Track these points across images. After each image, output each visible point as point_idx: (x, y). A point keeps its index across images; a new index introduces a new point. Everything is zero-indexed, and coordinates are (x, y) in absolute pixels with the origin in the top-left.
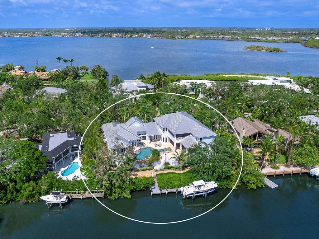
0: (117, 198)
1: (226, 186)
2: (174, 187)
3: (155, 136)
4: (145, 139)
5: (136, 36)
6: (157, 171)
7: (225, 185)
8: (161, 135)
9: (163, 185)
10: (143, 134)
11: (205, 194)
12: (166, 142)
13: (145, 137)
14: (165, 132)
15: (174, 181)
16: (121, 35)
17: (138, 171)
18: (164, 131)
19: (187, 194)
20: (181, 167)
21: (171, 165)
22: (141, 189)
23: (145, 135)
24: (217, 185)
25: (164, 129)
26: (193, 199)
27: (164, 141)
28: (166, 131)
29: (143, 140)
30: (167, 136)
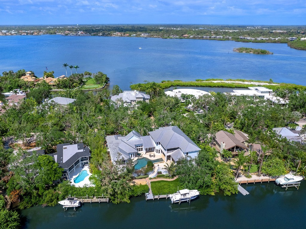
0: (119, 203)
1: (207, 193)
2: (165, 194)
3: (150, 148)
4: (142, 150)
5: (135, 35)
6: (151, 179)
8: (155, 148)
9: (156, 192)
10: (140, 147)
11: (189, 201)
12: (159, 153)
13: (142, 148)
15: (164, 188)
16: (120, 33)
17: (136, 179)
18: (157, 144)
19: (175, 200)
20: (171, 176)
21: (163, 174)
22: (138, 195)
24: (199, 193)
25: (157, 143)
26: (179, 204)
27: (157, 152)
28: (159, 144)
29: (140, 151)
30: (160, 149)
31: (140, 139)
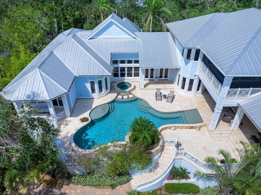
3: (162, 70)
4: (137, 75)
8: (177, 70)
10: (130, 62)
12: (190, 89)
13: (137, 69)
14: (192, 62)
18: (188, 57)
21: (192, 180)
23: (137, 65)
25: (190, 51)
27: (183, 87)
28: (196, 59)
29: (130, 75)
30: (195, 76)
31: (135, 38)
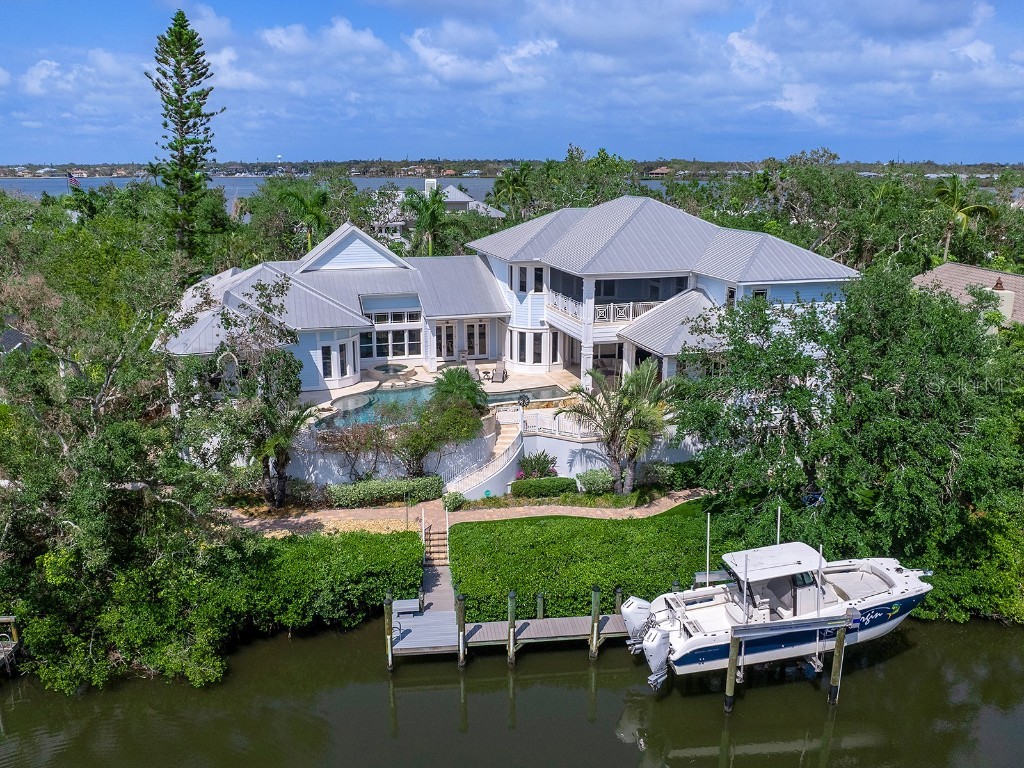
1: (971, 601)
2: (575, 604)
3: (470, 332)
4: (415, 349)
5: (476, 171)
6: (458, 505)
7: (957, 599)
8: (504, 321)
9: (490, 586)
10: (398, 317)
11: (827, 657)
12: (537, 358)
13: (414, 335)
14: (532, 295)
15: (571, 559)
16: (424, 170)
17: (331, 507)
18: (523, 288)
19: (681, 646)
20: (627, 487)
21: (563, 472)
23: (414, 325)
24: (922, 579)
25: (522, 273)
26: (729, 692)
27: (522, 359)
28: (538, 289)
29: (399, 351)
30: (542, 323)
31: (406, 268)
